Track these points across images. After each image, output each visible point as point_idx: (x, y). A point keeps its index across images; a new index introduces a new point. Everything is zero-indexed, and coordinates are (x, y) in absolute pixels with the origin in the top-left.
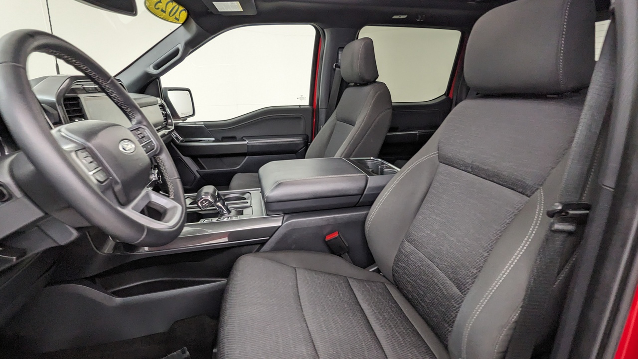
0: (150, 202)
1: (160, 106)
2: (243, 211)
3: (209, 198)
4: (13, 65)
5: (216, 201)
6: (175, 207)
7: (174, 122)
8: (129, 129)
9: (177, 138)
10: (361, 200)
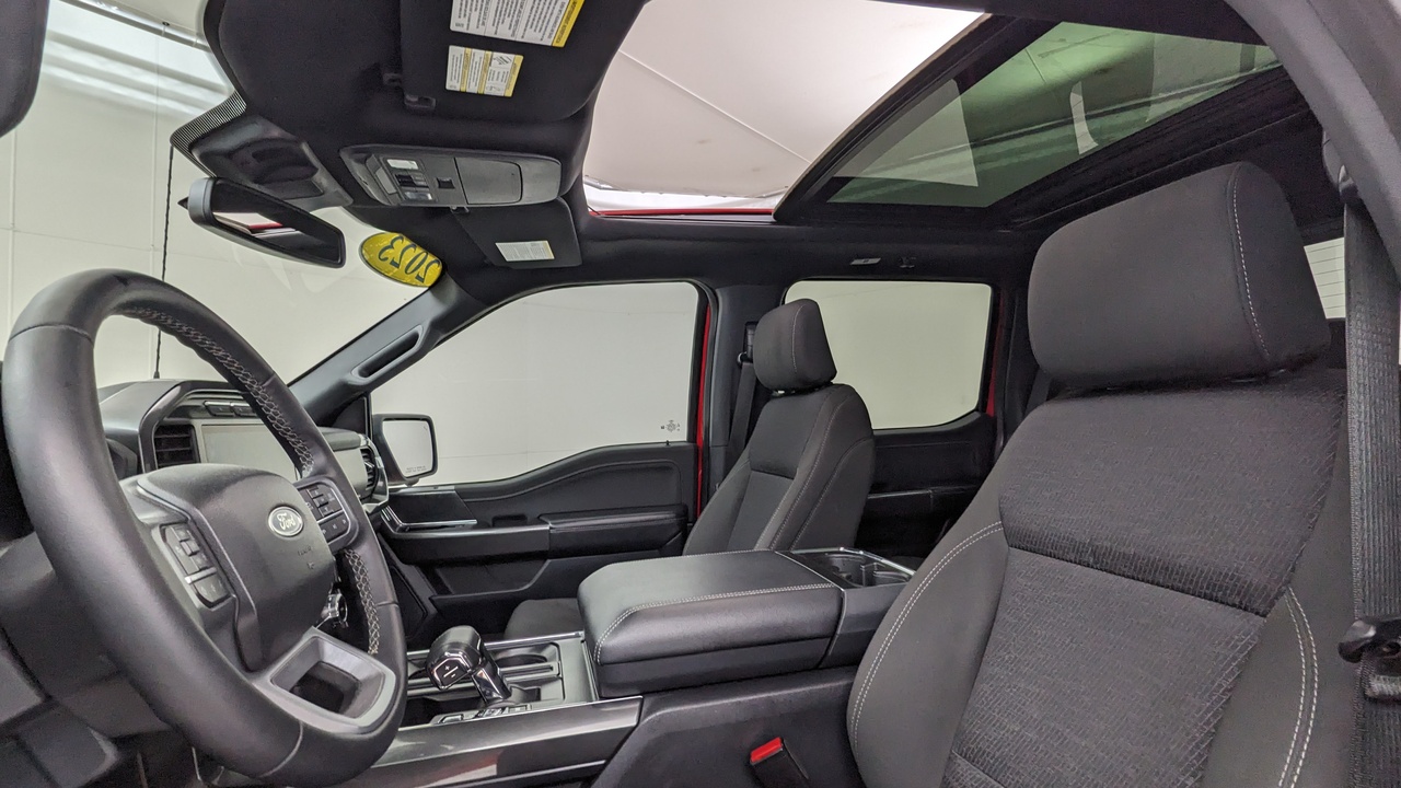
0: (319, 664)
1: (363, 451)
2: (539, 690)
3: (460, 657)
4: (69, 331)
5: (476, 666)
6: (380, 677)
7: (389, 487)
8: (295, 485)
9: (392, 522)
10: (830, 652)
